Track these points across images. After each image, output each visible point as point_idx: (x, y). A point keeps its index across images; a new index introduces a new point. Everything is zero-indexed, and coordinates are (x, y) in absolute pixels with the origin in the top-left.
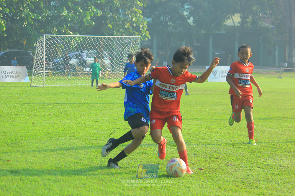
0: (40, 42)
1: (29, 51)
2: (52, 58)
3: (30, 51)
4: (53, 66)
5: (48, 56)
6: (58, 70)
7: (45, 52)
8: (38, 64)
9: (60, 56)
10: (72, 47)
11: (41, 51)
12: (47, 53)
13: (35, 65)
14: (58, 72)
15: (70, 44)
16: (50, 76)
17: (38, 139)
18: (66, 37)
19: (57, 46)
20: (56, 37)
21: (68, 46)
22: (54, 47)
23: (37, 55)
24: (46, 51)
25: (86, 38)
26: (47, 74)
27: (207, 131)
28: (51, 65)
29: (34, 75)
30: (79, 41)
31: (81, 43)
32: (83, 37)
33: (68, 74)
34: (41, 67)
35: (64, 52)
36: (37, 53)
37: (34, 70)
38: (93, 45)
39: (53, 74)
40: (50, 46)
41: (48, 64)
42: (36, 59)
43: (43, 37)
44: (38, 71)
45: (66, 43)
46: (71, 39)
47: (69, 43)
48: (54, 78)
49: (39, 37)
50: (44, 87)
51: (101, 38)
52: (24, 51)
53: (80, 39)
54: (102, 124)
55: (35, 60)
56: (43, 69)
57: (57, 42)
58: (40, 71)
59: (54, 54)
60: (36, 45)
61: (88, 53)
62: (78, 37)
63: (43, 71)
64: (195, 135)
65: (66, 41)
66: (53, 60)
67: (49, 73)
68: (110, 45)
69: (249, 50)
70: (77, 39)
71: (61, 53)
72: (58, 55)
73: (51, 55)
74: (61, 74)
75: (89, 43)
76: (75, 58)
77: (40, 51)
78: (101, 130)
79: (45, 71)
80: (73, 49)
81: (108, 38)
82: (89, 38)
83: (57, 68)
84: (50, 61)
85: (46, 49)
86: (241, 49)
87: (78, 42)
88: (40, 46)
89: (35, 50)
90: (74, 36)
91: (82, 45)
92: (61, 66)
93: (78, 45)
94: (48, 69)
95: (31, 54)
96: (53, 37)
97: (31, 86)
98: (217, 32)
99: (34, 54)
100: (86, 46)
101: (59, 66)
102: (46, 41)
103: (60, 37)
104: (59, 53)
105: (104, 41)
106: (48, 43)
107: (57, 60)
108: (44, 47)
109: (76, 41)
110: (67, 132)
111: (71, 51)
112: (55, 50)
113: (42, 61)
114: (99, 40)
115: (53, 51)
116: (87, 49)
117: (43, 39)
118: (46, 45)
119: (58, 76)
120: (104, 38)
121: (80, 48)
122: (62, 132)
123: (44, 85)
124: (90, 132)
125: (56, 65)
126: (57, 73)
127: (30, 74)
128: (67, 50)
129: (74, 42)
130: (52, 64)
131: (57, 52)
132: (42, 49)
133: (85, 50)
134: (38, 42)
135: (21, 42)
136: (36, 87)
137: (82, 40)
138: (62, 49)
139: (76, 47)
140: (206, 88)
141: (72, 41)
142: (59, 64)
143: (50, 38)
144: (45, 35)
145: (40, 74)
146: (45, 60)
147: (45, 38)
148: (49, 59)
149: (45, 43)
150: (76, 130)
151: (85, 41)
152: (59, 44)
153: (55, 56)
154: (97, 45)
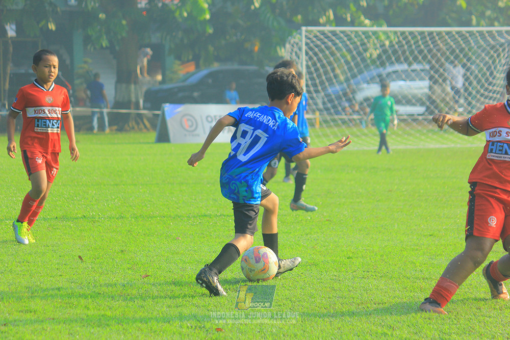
0: (293, 46)
1: (267, 68)
2: (322, 83)
3: (270, 66)
4: (324, 103)
5: (312, 79)
6: (337, 113)
7: (305, 70)
9: (342, 78)
10: (371, 55)
12: (310, 73)
14: (336, 117)
15: (366, 50)
16: (317, 126)
18: (356, 32)
19: (333, 54)
20: (331, 32)
21: (359, 54)
22: (326, 57)
24: (308, 67)
25: (403, 33)
26: (311, 123)
28: (319, 102)
30: (387, 43)
31: (391, 46)
32: (395, 33)
33: (361, 122)
35: (350, 69)
38: (421, 52)
39: (326, 121)
40: (316, 54)
41: (312, 98)
43: (300, 34)
45: (356, 48)
46: (368, 37)
47: (364, 47)
48: (328, 131)
49: (290, 34)
51: (439, 33)
52: (255, 67)
53: (388, 37)
54: (443, 242)
57: (335, 44)
59: (326, 73)
60: (283, 52)
61: (407, 71)
62: (385, 33)
65: (355, 43)
66: (324, 89)
67: (315, 119)
68: (462, 50)
71: (344, 72)
72: (336, 76)
73: (319, 76)
74: (344, 122)
75: (411, 46)
76: (378, 83)
80: (373, 62)
81: (458, 33)
82: (411, 33)
83: (334, 107)
84: (317, 91)
85: (307, 61)
87: (383, 46)
88: (294, 54)
90: (375, 28)
91: (395, 52)
92: (342, 104)
93: (385, 51)
94: (314, 111)
96: (323, 33)
100: (404, 52)
101: (340, 104)
102: (307, 44)
103: (342, 32)
104: (338, 71)
105: (446, 40)
106: (311, 49)
107: (333, 89)
108: (304, 57)
109: (381, 41)
110: (359, 260)
111: (367, 66)
112: (330, 63)
114: (434, 37)
115: (323, 66)
116: (406, 59)
117: (303, 36)
118: (307, 54)
119: (337, 126)
120: (448, 33)
121: (389, 58)
122: (346, 260)
124: (414, 261)
125: (331, 101)
126: (334, 120)
128: (357, 65)
129: (375, 44)
130: (323, 98)
131: (333, 70)
134: (288, 46)
135: (247, 45)
137: (394, 39)
138: (347, 62)
139: (379, 56)
141: (369, 42)
142: (339, 97)
143: (316, 36)
144: (304, 28)
147: (306, 36)
148: (315, 85)
149: (304, 48)
150: (381, 256)
151: (399, 42)
152: (338, 49)
153: (329, 80)
154: (430, 51)
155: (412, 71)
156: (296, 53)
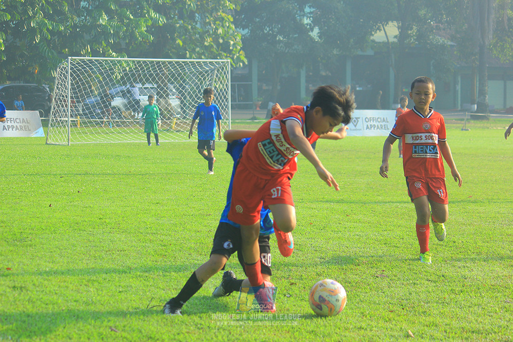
0: (62, 70)
1: (43, 85)
2: (82, 96)
3: (46, 84)
4: (83, 110)
5: (75, 93)
6: (93, 117)
7: (70, 87)
8: (59, 107)
9: (96, 92)
10: (116, 77)
11: (64, 85)
12: (73, 89)
13: (54, 108)
14: (92, 120)
15: (113, 74)
16: (79, 126)
17: (58, 232)
18: (106, 61)
19: (90, 76)
20: (89, 60)
21: (108, 76)
22: (85, 78)
23: (57, 91)
24: (72, 84)
25: (139, 62)
26: (74, 124)
27: (342, 220)
28: (80, 109)
29: (51, 124)
30: (128, 69)
31: (131, 70)
32: (133, 62)
33: (109, 124)
34: (64, 111)
35: (102, 86)
36: (57, 88)
37: (51, 117)
38: (151, 75)
39: (85, 123)
40: (78, 76)
41: (76, 107)
42: (55, 98)
43: (67, 62)
44: (59, 119)
45: (106, 72)
46: (115, 64)
47: (111, 71)
48: (86, 130)
49: (60, 62)
50: (68, 145)
51: (164, 63)
52: (35, 85)
53: (128, 65)
54: (166, 208)
55: (54, 100)
56: (66, 115)
57: (91, 69)
58: (62, 119)
59: (85, 89)
60: (55, 75)
62: (126, 62)
63: (67, 119)
64: (322, 225)
65: (106, 68)
66: (84, 100)
67: (77, 121)
68: (179, 75)
69: (431, 86)
70: (125, 65)
71: (97, 89)
72: (92, 91)
73: (80, 91)
74: (97, 124)
75: (144, 71)
76: (121, 97)
77: (61, 85)
78: (164, 217)
79: (70, 119)
80: (118, 82)
81: (177, 62)
82: (144, 62)
83: (91, 113)
84: (79, 102)
85: (72, 81)
86: (416, 84)
87: (126, 70)
88: (63, 76)
89: (54, 82)
90: (119, 59)
91: (133, 75)
92: (96, 111)
93: (126, 75)
94: (76, 115)
95: (48, 89)
96: (83, 61)
97: (46, 143)
98: (359, 53)
99: (52, 90)
100: (139, 75)
101: (94, 111)
102: (72, 69)
103: (96, 60)
104: (93, 88)
105: (169, 67)
106: (75, 72)
107: (90, 101)
108: (69, 77)
109: (123, 68)
110: (107, 221)
111: (114, 85)
112: (88, 83)
113: (65, 101)
115: (83, 84)
116: (141, 80)
117: (68, 64)
118: (72, 75)
119: (93, 126)
120: (170, 63)
121: (129, 79)
122: (98, 221)
123: (69, 143)
124: (146, 221)
125: (88, 109)
126: (90, 122)
127: (45, 124)
128: (107, 84)
129: (119, 70)
130: (83, 107)
131: (90, 87)
132: (65, 82)
133: (138, 83)
134: (58, 70)
135: (30, 69)
136: (56, 145)
137: (133, 66)
138: (100, 82)
139: (122, 78)
140: (341, 146)
141: (115, 68)
142: (94, 106)
143: (78, 63)
144: (70, 58)
145: (62, 123)
146: (70, 100)
147: (71, 63)
148: (77, 97)
149: (70, 71)
150: (123, 217)
151: (137, 68)
152: (94, 72)
153: (87, 94)
154: (157, 75)
155: (144, 88)
156: (64, 74)
